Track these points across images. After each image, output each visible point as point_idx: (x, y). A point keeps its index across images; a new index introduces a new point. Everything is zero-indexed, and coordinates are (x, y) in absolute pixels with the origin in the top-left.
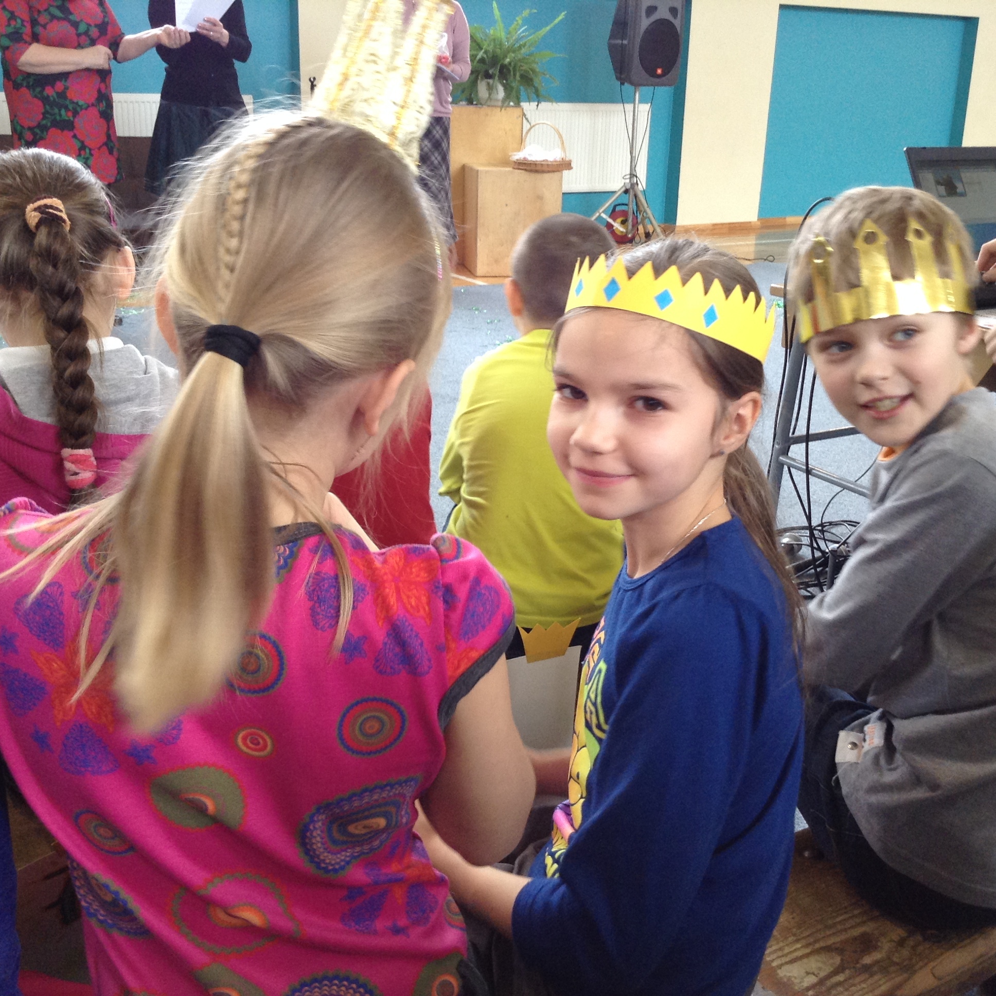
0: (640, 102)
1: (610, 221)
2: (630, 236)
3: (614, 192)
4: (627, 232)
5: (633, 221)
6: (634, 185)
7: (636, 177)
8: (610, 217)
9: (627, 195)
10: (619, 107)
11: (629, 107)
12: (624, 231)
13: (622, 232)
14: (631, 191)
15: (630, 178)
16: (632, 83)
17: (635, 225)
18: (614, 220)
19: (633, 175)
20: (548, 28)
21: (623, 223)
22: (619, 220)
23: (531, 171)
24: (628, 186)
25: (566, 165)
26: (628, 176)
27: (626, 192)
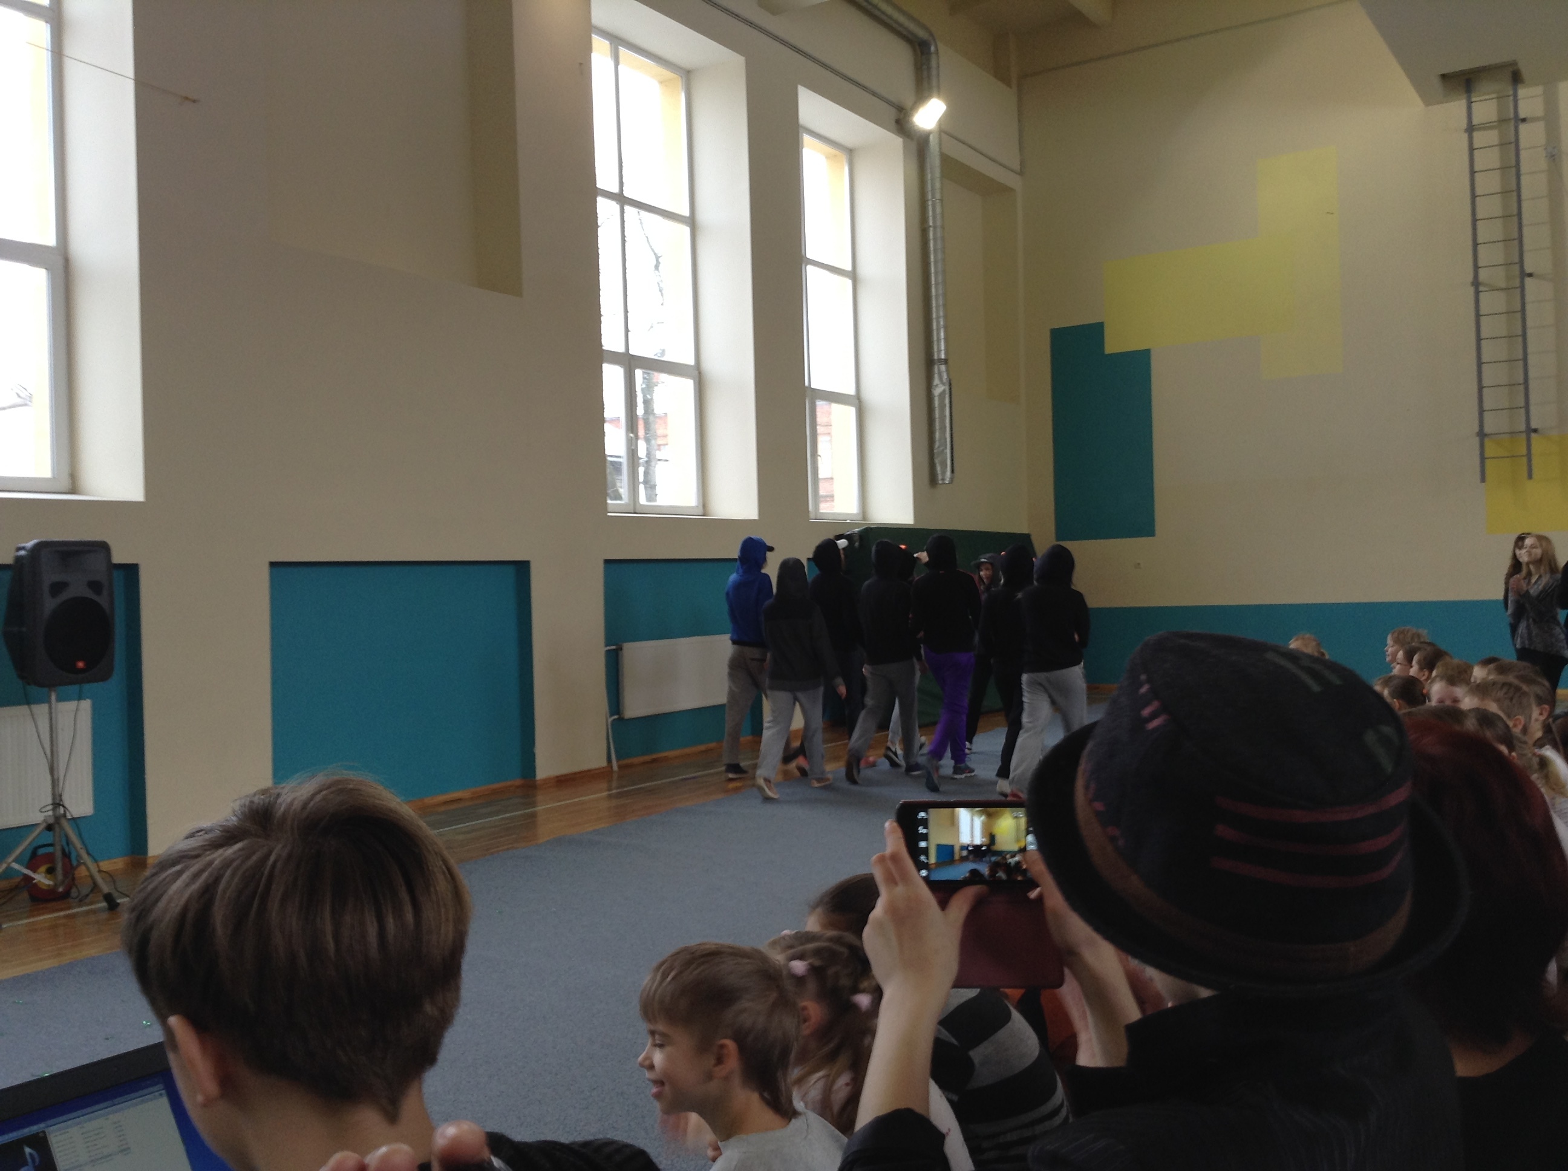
0: (60, 699)
1: (27, 872)
2: (61, 890)
3: (33, 827)
4: (56, 885)
5: (64, 865)
6: (59, 818)
7: (63, 806)
8: (28, 868)
9: (51, 833)
10: (23, 710)
11: (41, 710)
12: (51, 883)
13: (49, 885)
14: (57, 826)
15: (54, 810)
17: (70, 870)
18: (35, 871)
19: (57, 803)
21: (50, 871)
22: (43, 869)
24: (51, 821)
26: (50, 807)
27: (49, 828)
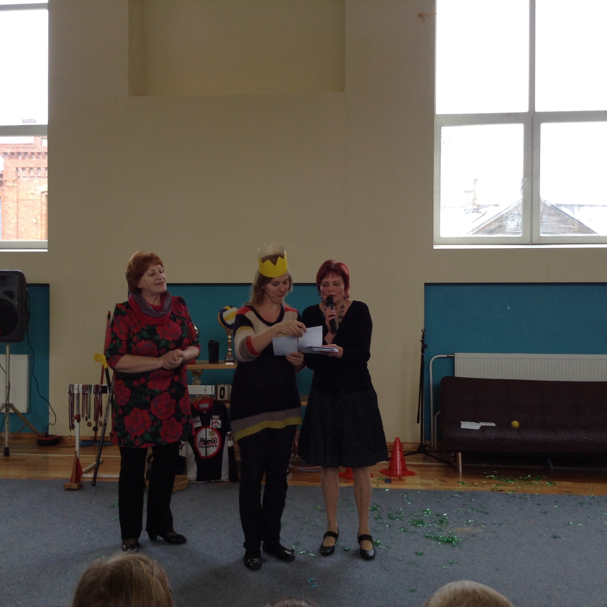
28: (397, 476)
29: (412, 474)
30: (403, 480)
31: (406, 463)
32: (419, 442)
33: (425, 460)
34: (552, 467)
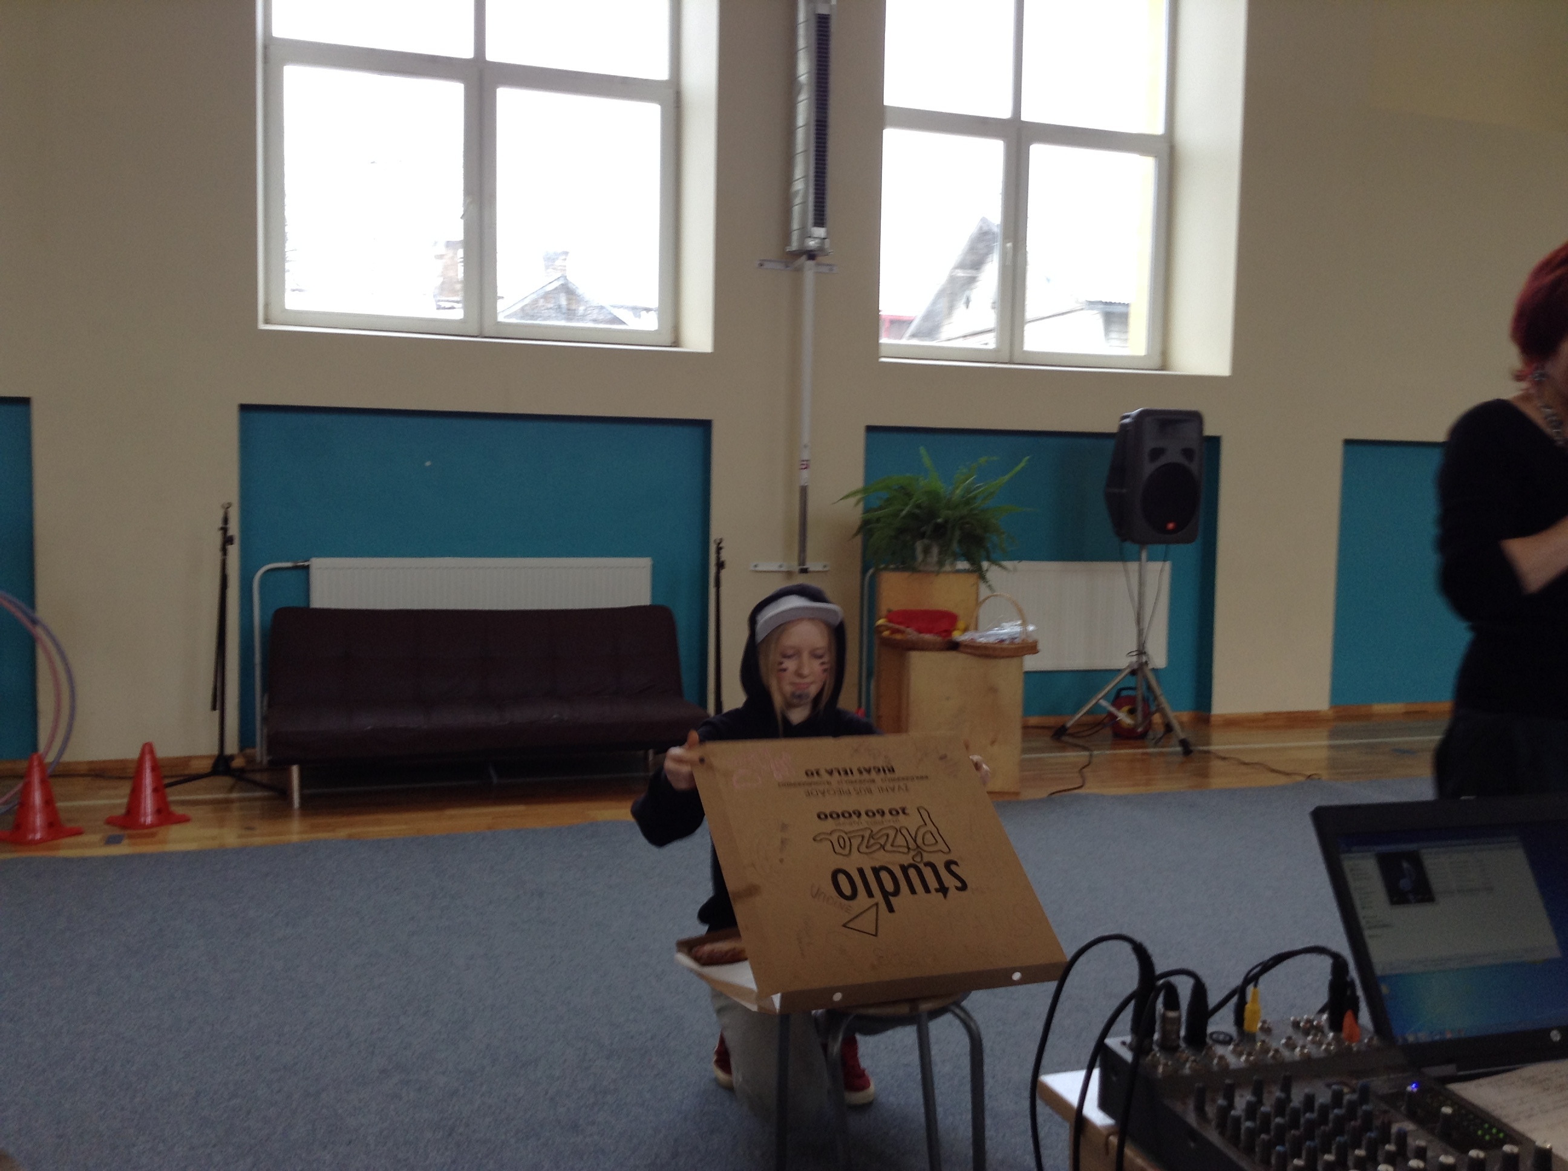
0: (1150, 559)
1: (1112, 709)
2: (1140, 730)
3: (1119, 671)
4: (1136, 726)
5: (1144, 708)
6: (1142, 666)
7: (1146, 655)
8: (1113, 706)
9: (1134, 678)
10: (1119, 566)
11: (1133, 566)
12: (1132, 722)
13: (1130, 725)
14: (1140, 672)
15: (1138, 657)
16: (1134, 541)
17: (1148, 715)
18: (1119, 708)
19: (1141, 652)
20: (1007, 477)
21: (1132, 712)
22: (1126, 708)
23: (981, 656)
24: (1136, 667)
25: (1031, 648)
26: (1135, 654)
27: (1133, 673)
28: (144, 826)
29: (183, 820)
30: (153, 835)
31: (171, 798)
32: (215, 751)
33: (231, 789)
34: (495, 780)
